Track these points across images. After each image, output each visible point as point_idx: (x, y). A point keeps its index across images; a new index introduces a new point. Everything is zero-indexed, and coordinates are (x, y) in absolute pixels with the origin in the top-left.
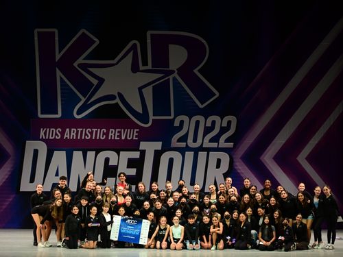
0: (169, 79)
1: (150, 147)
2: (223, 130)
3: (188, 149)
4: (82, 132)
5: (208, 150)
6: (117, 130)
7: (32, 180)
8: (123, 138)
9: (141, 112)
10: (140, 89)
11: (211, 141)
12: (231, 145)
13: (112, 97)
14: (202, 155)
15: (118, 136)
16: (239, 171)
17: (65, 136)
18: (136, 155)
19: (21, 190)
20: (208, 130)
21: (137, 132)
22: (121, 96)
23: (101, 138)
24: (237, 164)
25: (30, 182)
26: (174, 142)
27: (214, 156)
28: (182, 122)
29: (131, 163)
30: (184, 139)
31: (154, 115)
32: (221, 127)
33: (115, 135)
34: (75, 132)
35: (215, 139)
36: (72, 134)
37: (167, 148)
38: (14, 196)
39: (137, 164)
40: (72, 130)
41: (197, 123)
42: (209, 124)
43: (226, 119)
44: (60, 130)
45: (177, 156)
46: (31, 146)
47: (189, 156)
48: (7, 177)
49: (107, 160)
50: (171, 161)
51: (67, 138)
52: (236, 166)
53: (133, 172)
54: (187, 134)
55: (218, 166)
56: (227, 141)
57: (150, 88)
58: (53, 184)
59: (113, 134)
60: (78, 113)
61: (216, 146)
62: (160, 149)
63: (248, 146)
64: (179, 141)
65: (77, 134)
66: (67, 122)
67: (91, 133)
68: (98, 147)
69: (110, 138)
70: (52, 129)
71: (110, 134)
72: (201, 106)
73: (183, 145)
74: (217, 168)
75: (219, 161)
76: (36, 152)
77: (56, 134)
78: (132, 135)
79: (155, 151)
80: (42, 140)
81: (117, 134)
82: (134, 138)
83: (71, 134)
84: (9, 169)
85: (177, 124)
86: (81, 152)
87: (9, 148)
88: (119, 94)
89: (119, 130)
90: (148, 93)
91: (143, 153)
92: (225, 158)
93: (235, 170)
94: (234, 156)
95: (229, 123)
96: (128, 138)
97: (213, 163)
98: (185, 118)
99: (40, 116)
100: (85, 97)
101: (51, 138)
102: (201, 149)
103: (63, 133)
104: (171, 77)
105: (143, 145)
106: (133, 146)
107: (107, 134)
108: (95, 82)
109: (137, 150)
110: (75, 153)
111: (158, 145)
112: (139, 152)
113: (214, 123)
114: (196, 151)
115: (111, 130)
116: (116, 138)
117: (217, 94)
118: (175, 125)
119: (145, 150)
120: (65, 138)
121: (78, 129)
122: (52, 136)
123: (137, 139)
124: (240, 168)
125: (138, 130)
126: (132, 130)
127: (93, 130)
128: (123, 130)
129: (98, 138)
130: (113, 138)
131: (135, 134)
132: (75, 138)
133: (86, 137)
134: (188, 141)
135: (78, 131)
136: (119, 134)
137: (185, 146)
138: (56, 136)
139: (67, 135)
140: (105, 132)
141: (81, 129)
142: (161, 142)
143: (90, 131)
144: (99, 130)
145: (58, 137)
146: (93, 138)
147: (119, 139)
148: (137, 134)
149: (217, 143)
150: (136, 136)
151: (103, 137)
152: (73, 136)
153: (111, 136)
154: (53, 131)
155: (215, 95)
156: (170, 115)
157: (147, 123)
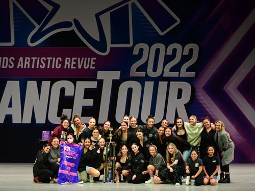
0: (128, 5)
1: (108, 77)
2: (185, 59)
3: (147, 78)
4: (36, 61)
5: (169, 80)
6: (73, 59)
8: (80, 67)
9: (99, 40)
10: (97, 16)
11: (172, 70)
12: (192, 74)
13: (68, 24)
14: (163, 85)
15: (74, 65)
16: (201, 102)
17: (19, 65)
18: (93, 85)
20: (168, 59)
21: (94, 61)
22: (77, 23)
23: (57, 67)
24: (200, 94)
26: (133, 72)
27: (175, 86)
28: (141, 50)
29: (88, 94)
30: (143, 68)
31: (111, 44)
32: (183, 56)
33: (71, 63)
34: (29, 61)
35: (176, 68)
36: (26, 63)
37: (125, 77)
39: (94, 94)
40: (26, 58)
41: (158, 51)
42: (170, 53)
43: (188, 47)
45: (136, 86)
47: (149, 85)
49: (63, 90)
50: (130, 91)
51: (20, 67)
52: (199, 96)
53: (90, 102)
54: (147, 62)
55: (179, 96)
56: (188, 70)
57: (108, 14)
58: (6, 115)
59: (69, 63)
60: (33, 41)
61: (178, 76)
62: (119, 79)
63: (211, 75)
64: (138, 70)
65: (31, 63)
66: (20, 50)
67: (46, 62)
69: (65, 67)
70: (4, 58)
71: (66, 63)
72: (162, 34)
73: (142, 74)
74: (178, 98)
75: (180, 91)
77: (9, 63)
78: (88, 64)
79: (113, 80)
81: (73, 63)
82: (91, 67)
83: (24, 63)
85: (136, 52)
86: (36, 82)
88: (75, 21)
89: (76, 59)
90: (106, 20)
91: (100, 83)
92: (187, 88)
93: (198, 100)
94: (196, 86)
95: (191, 51)
96: (85, 67)
97: (173, 93)
98: (145, 46)
100: (39, 25)
101: (3, 67)
102: (162, 78)
103: (16, 62)
104: (130, 3)
105: (101, 75)
106: (90, 75)
107: (62, 63)
108: (50, 8)
109: (94, 79)
110: (29, 82)
111: (116, 75)
112: (97, 82)
113: (175, 51)
114: (156, 81)
115: (67, 59)
116: (72, 67)
117: (179, 21)
118: (134, 54)
119: (103, 80)
120: (18, 67)
121: (32, 58)
122: (5, 65)
123: (94, 68)
124: (202, 98)
125: (95, 59)
126: (89, 59)
127: (48, 58)
128: (79, 59)
129: (53, 67)
130: (69, 67)
131: (92, 63)
132: (28, 67)
133: (41, 66)
134: (148, 70)
135: (32, 60)
136: (75, 63)
137: (144, 76)
138: (9, 65)
139: (20, 64)
140: (61, 60)
141: (36, 58)
142: (119, 72)
143: (45, 59)
144: (54, 58)
145: (11, 66)
146: (48, 67)
147: (75, 68)
148: (94, 63)
149: (178, 73)
150: (93, 66)
151: (58, 66)
152: (27, 65)
153: (67, 65)
154: (6, 60)
155: (176, 21)
156: (129, 43)
157: (105, 52)
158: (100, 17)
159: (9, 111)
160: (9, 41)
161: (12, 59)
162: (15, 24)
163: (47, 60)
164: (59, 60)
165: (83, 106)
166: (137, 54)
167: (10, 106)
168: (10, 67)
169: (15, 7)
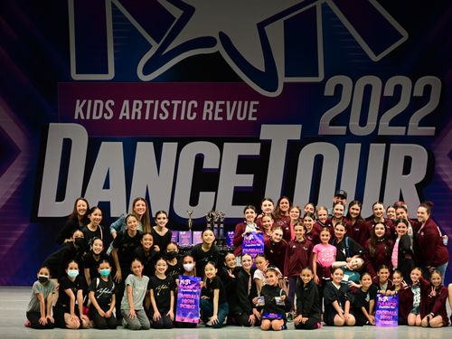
0: (315, 7)
1: (280, 135)
2: (416, 103)
3: (350, 138)
4: (152, 106)
5: (388, 140)
6: (218, 103)
7: (61, 196)
8: (230, 118)
10: (261, 26)
11: (393, 123)
12: (429, 131)
13: (209, 42)
14: (377, 150)
15: (220, 115)
16: (445, 180)
17: (122, 114)
18: (253, 149)
19: (40, 214)
20: (386, 104)
21: (255, 107)
22: (225, 39)
23: (189, 118)
24: (442, 166)
25: (57, 201)
26: (325, 126)
27: (399, 151)
28: (339, 88)
29: (244, 165)
30: (342, 119)
31: (286, 76)
32: (413, 99)
33: (213, 111)
34: (140, 107)
35: (401, 120)
36: (134, 110)
37: (310, 136)
38: (26, 225)
39: (254, 166)
40: (135, 102)
41: (368, 89)
42: (389, 92)
43: (422, 82)
44: (113, 104)
45: (329, 151)
46: (58, 132)
47: (353, 150)
48: (13, 190)
49: (199, 159)
50: (319, 160)
51: (124, 117)
52: (441, 170)
53: (247, 180)
54: (349, 109)
55: (407, 170)
56: (423, 123)
57: (280, 24)
59: (211, 110)
60: (147, 71)
61: (403, 134)
62: (299, 138)
64: (333, 122)
65: (143, 110)
66: (125, 87)
67: (170, 109)
68: (183, 134)
69: (204, 118)
70: (96, 102)
71: (205, 111)
72: (375, 58)
73: (341, 130)
74: (404, 174)
75: (408, 161)
76: (67, 144)
77: (105, 111)
78: (245, 111)
79: (289, 141)
80: (79, 121)
81: (218, 110)
82: (250, 118)
83: (132, 110)
84: (18, 176)
85: (329, 91)
86: (152, 143)
87: (16, 135)
88: (221, 34)
89: (223, 102)
90: (276, 34)
91: (266, 146)
92: (420, 155)
93: (439, 177)
94: (436, 152)
95: (428, 89)
96: (239, 118)
97: (396, 165)
98: (345, 81)
99: (76, 76)
100: (158, 43)
101: (95, 117)
102: (375, 137)
103: (117, 109)
104: (318, 4)
105: (267, 131)
106: (247, 132)
107: (199, 110)
108: (177, 13)
109: (256, 140)
111: (295, 131)
112: (260, 144)
113: (398, 89)
114: (366, 142)
115: (206, 103)
116: (216, 118)
117: (405, 36)
118: (325, 94)
119: (271, 141)
120: (121, 118)
121: (146, 102)
122: (97, 115)
123: (255, 119)
124: (447, 173)
125: (257, 103)
126: (246, 103)
127: (173, 102)
128: (228, 103)
129: (182, 118)
130: (210, 118)
131: (252, 110)
132: (139, 118)
133: (161, 115)
134: (351, 123)
135: (146, 104)
136: (221, 110)
137: (344, 133)
138: (105, 115)
139: (125, 112)
140: (196, 106)
141: (152, 102)
142: (300, 126)
143: (168, 104)
144: (184, 102)
145: (108, 115)
146: (174, 118)
147: (221, 119)
148: (255, 111)
149: (404, 128)
150: (254, 115)
151: (192, 115)
152: (137, 113)
153: (208, 114)
154: (99, 105)
155: (402, 37)
156: (317, 75)
157: (274, 90)
158: (266, 28)
159: (105, 196)
160: (106, 72)
161: (110, 104)
162: (115, 41)
163: (172, 105)
164: (193, 105)
165: (235, 188)
166: (332, 94)
167: (107, 186)
168: (106, 117)
169: (115, 11)
